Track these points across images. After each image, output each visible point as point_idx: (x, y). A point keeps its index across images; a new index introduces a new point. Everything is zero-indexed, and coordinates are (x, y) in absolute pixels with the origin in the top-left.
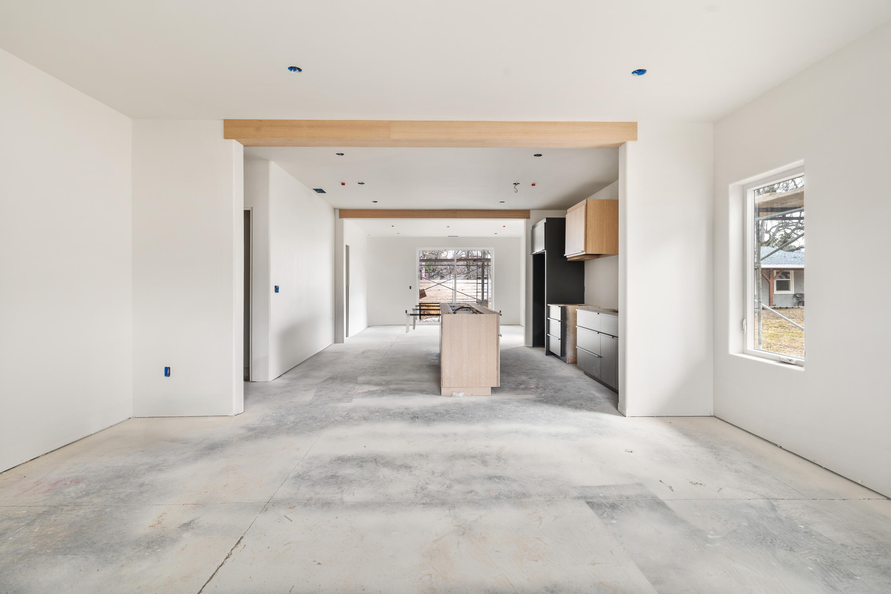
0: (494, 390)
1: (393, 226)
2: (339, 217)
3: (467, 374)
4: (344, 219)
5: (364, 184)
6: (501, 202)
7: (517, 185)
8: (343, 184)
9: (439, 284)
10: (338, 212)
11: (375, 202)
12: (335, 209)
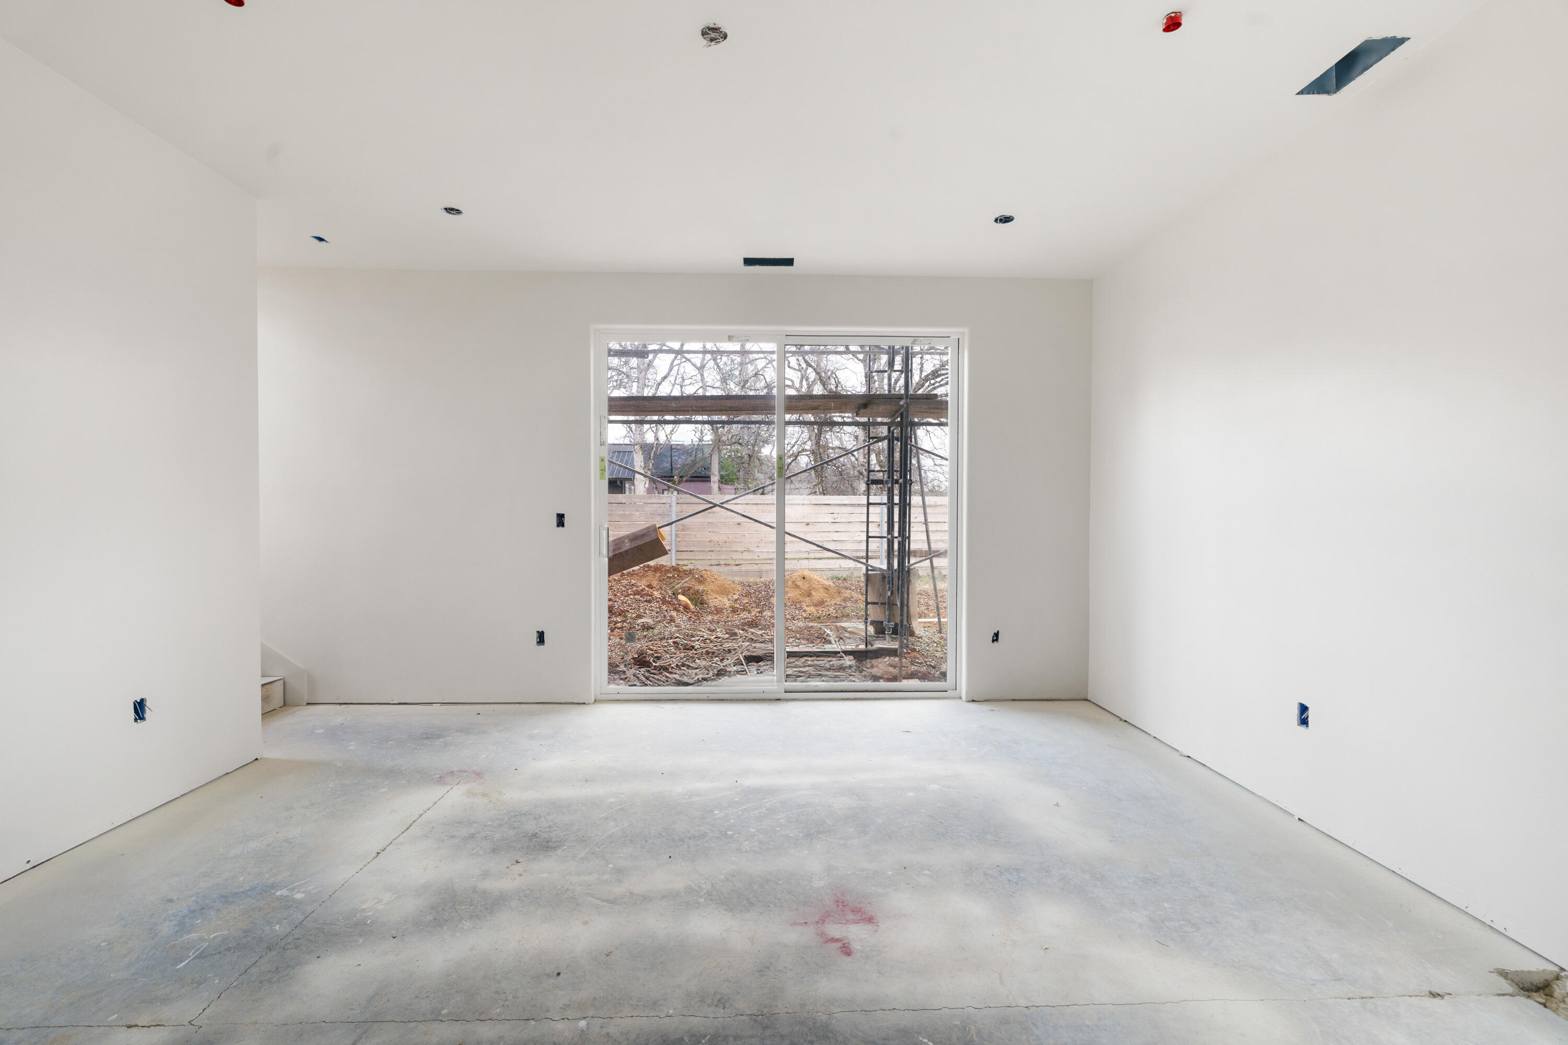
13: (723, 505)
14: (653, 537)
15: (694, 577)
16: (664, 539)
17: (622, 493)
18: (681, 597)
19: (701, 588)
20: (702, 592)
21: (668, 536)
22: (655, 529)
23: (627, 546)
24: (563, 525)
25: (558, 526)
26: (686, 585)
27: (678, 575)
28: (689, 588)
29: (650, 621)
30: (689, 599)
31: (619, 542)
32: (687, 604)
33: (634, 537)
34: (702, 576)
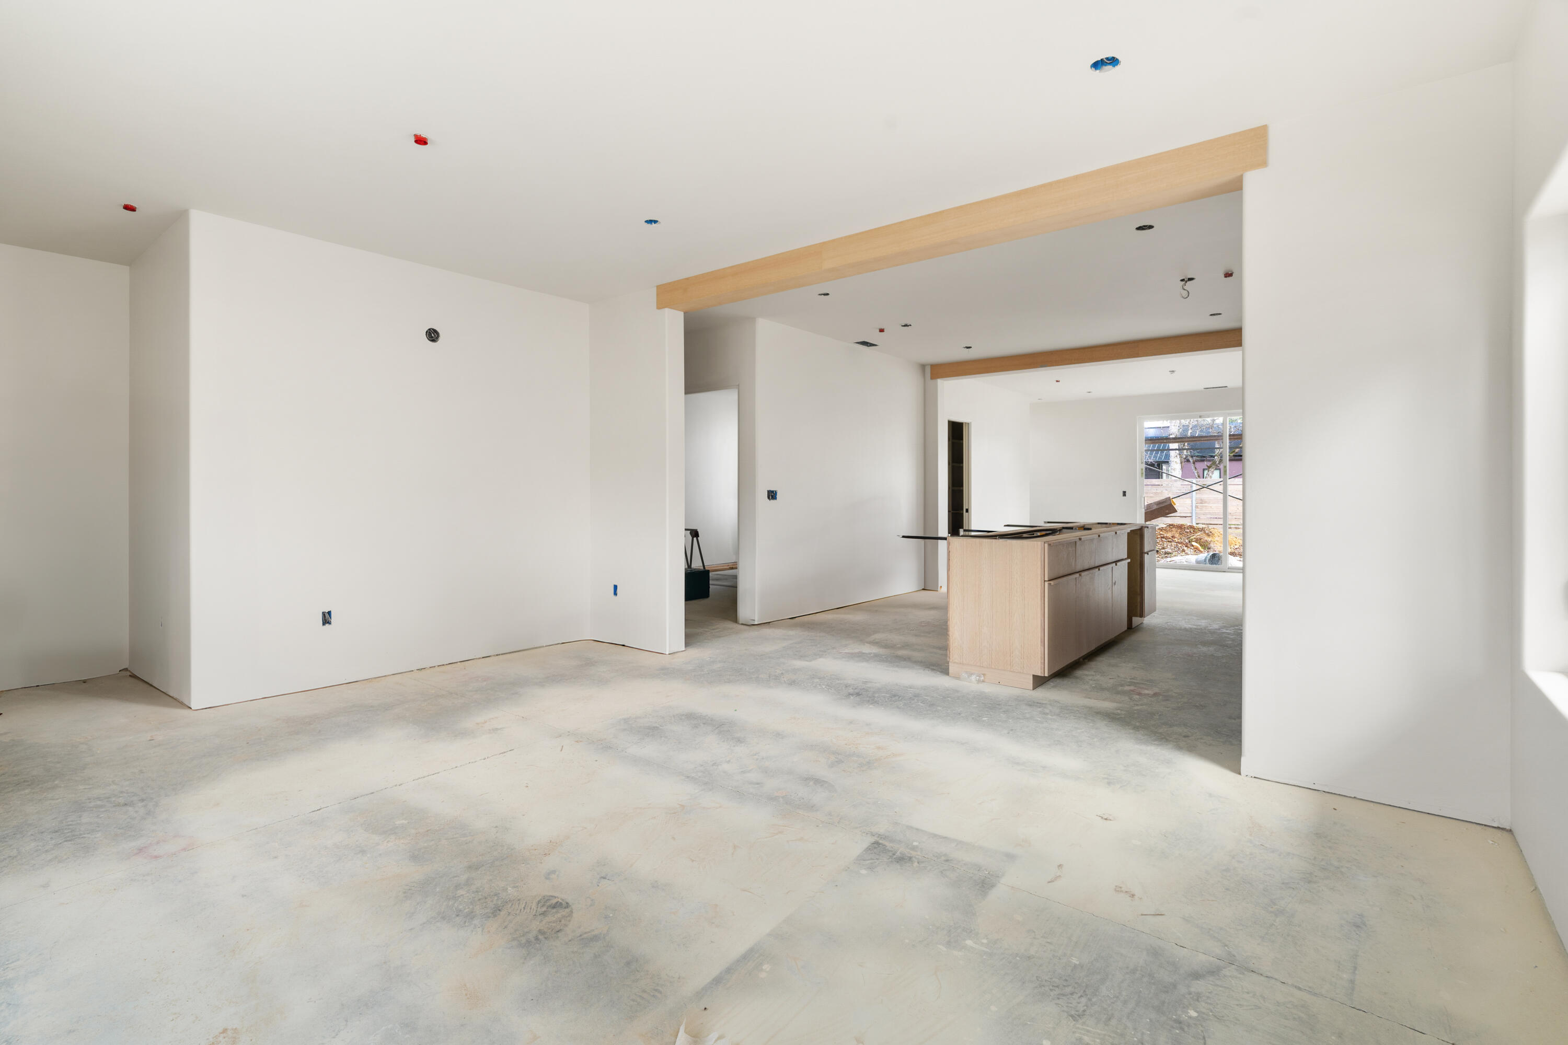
0: (1039, 682)
1: (1057, 381)
2: (930, 378)
3: (990, 644)
4: (940, 381)
5: (910, 325)
6: (1214, 315)
7: (1186, 282)
8: (882, 330)
9: (1204, 487)
10: (928, 370)
11: (968, 348)
12: (923, 366)
13: (1209, 487)
14: (1168, 503)
15: (1205, 532)
16: (1175, 504)
17: (1159, 478)
18: (1194, 543)
19: (1209, 539)
20: (1210, 542)
21: (1178, 504)
22: (1169, 499)
23: (1155, 507)
24: (1125, 495)
25: (1123, 496)
26: (1198, 537)
27: (1194, 531)
28: (1200, 539)
29: (1170, 551)
30: (1200, 545)
31: (1149, 506)
32: (1198, 547)
33: (1159, 503)
34: (1211, 532)
